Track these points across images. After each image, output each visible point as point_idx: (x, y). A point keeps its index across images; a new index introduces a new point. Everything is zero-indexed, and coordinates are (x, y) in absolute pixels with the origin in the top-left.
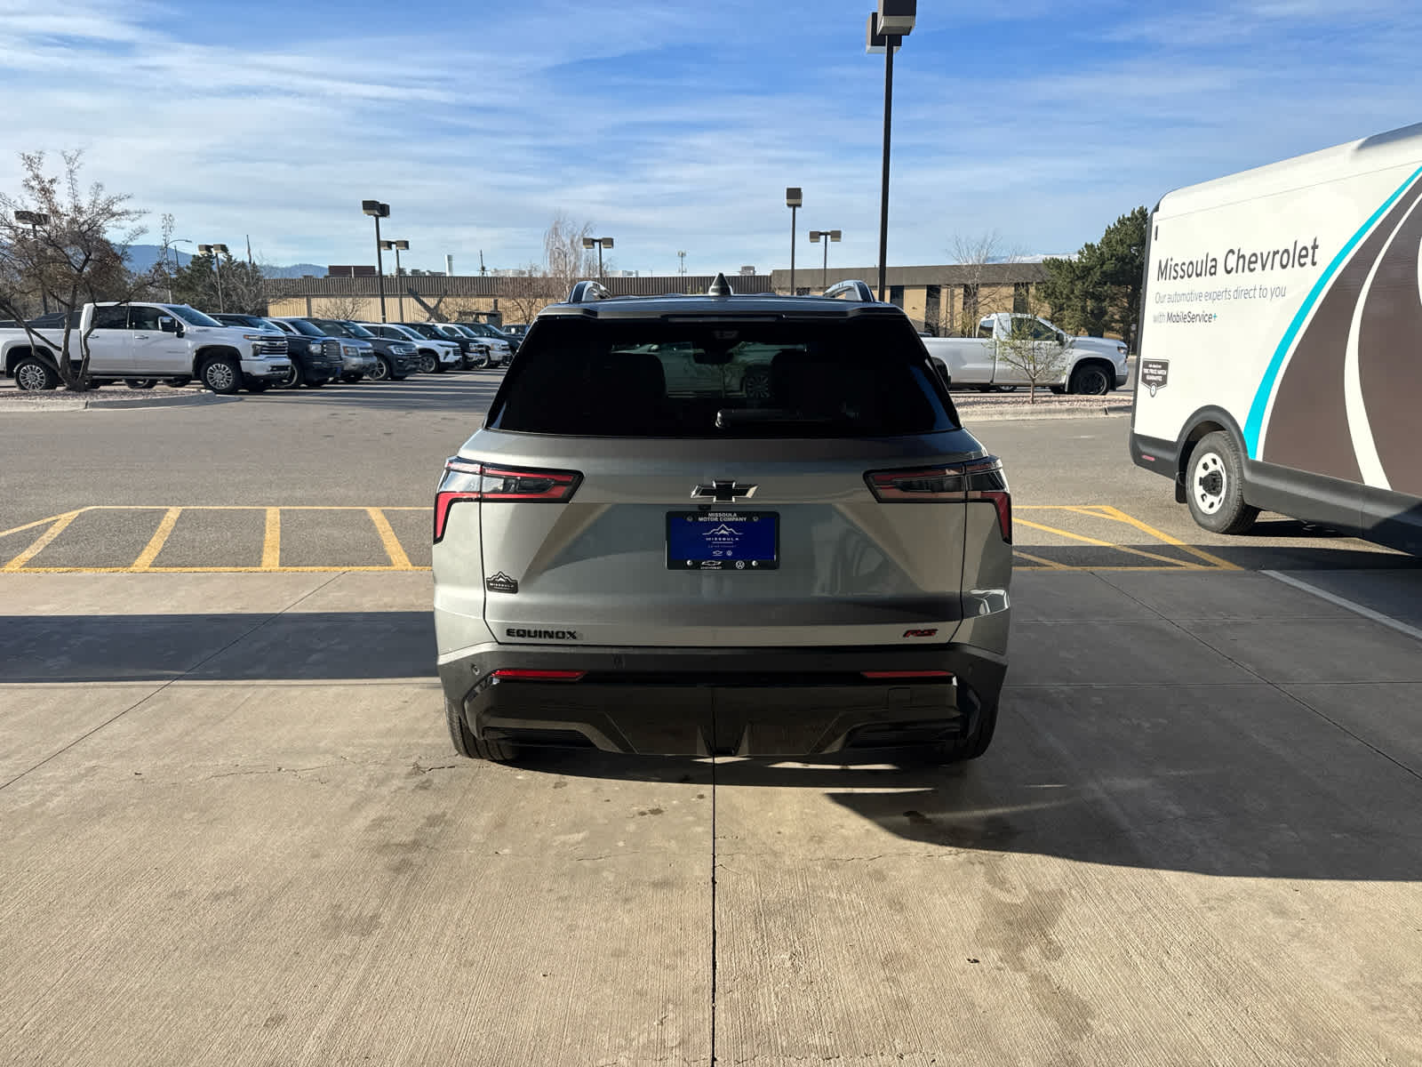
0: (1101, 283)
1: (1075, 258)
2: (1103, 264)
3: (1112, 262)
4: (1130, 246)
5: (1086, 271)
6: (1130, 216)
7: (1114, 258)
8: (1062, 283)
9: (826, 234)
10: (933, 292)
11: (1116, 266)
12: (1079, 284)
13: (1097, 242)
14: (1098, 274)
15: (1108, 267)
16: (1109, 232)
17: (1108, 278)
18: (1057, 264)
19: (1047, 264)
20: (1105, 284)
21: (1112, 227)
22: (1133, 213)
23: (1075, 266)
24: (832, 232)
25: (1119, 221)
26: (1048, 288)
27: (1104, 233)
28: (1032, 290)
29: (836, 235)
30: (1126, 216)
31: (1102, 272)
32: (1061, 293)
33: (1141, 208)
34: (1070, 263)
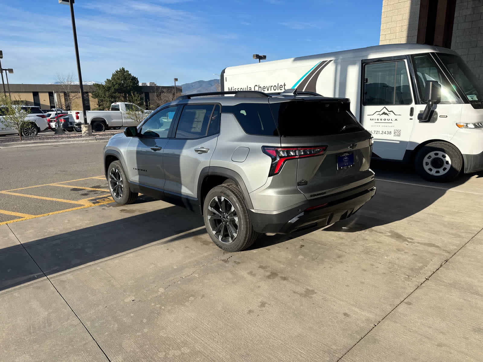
0: (115, 93)
1: (104, 84)
2: (114, 86)
3: (117, 85)
4: (121, 80)
5: (109, 88)
6: (119, 70)
7: (117, 84)
8: (101, 92)
9: (6, 70)
10: (51, 94)
11: (118, 87)
12: (107, 94)
13: (110, 79)
14: (113, 89)
15: (116, 87)
16: (113, 75)
17: (116, 91)
18: (98, 86)
19: (94, 85)
20: (116, 93)
21: (114, 73)
22: (120, 69)
23: (105, 86)
24: (8, 69)
25: (116, 72)
26: (96, 94)
27: (112, 75)
28: (90, 94)
29: (11, 71)
30: (118, 70)
31: (115, 89)
32: (101, 96)
33: (123, 68)
34: (103, 86)
